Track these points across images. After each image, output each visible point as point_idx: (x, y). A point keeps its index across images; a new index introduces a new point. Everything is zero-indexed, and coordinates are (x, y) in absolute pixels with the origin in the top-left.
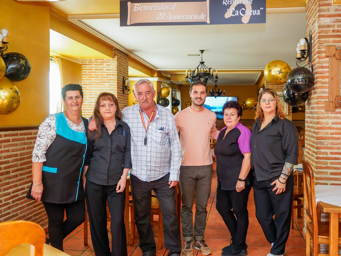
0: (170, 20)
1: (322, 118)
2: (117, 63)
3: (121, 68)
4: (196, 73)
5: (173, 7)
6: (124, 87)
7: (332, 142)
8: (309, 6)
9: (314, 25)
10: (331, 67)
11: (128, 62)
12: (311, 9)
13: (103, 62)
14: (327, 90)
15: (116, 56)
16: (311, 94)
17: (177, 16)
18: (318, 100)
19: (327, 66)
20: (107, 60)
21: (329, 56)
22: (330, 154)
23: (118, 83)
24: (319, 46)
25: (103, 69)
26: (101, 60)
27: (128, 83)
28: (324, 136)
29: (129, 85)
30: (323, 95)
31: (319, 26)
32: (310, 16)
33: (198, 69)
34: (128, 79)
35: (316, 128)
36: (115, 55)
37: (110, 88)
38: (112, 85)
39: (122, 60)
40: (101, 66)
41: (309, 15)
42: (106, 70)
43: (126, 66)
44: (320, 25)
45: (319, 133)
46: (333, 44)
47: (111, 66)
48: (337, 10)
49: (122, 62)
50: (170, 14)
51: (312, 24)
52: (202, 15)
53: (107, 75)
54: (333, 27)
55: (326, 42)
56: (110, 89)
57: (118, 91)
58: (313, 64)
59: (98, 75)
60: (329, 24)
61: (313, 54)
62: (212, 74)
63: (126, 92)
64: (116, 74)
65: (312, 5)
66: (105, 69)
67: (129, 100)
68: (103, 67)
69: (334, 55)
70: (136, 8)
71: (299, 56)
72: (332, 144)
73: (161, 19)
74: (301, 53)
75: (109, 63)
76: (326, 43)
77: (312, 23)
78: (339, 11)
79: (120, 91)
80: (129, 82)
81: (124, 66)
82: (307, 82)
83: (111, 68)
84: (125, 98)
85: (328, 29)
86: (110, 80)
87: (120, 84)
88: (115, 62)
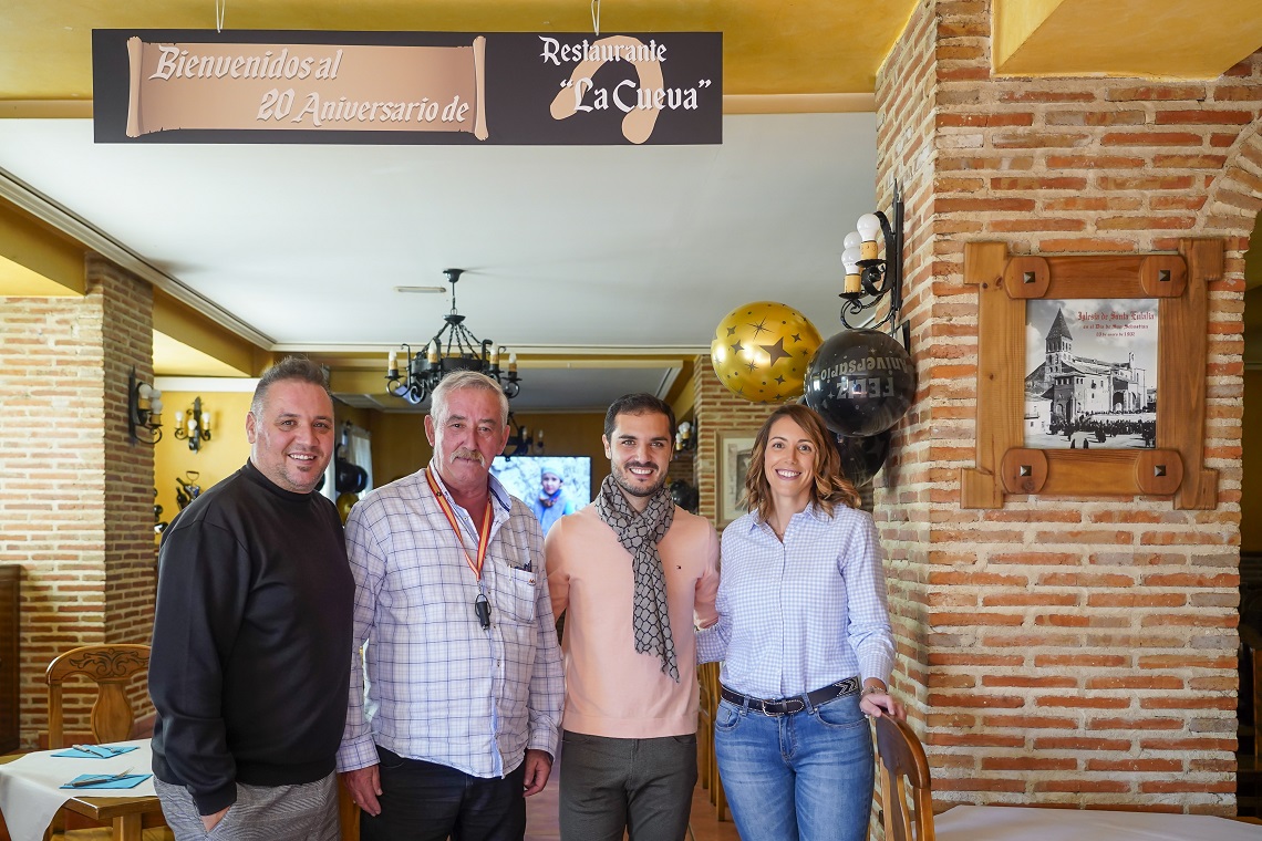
0: (318, 123)
1: (950, 538)
2: (101, 315)
3: (122, 335)
4: (430, 360)
5: (327, 66)
6: (134, 413)
7: (990, 635)
8: (889, 87)
9: (916, 160)
10: (987, 331)
11: (149, 314)
12: (898, 95)
13: (44, 312)
14: (969, 424)
15: (100, 287)
16: (901, 441)
17: (349, 104)
18: (934, 464)
19: (969, 326)
20: (59, 301)
21: (977, 285)
22: (984, 684)
23: (106, 396)
24: (939, 241)
25: (41, 337)
26: (33, 300)
27: (151, 400)
28: (960, 610)
29: (156, 404)
30: (953, 443)
31: (937, 159)
32: (896, 124)
33: (438, 344)
34: (151, 383)
35: (926, 576)
36: (96, 282)
37: (74, 415)
38: (82, 405)
39: (125, 302)
40: (32, 325)
41: (891, 123)
42: (58, 343)
43: (142, 329)
44: (942, 157)
45: (939, 599)
46: (996, 235)
47: (77, 328)
48: (1011, 97)
49: (126, 313)
50: (316, 96)
51: (906, 158)
52: (454, 105)
53: (59, 363)
54: (993, 168)
55: (965, 226)
56: (75, 420)
57: (107, 427)
58: (909, 316)
59: (23, 362)
60: (979, 152)
61: (908, 280)
62: (496, 366)
63: (144, 434)
64: (100, 358)
65: (906, 79)
66: (51, 340)
67: (155, 469)
68: (44, 331)
69: (1000, 279)
70: (166, 64)
71: (851, 285)
72: (989, 642)
73: (279, 115)
74: (862, 275)
75: (67, 316)
76: (967, 230)
77: (906, 150)
78: (1017, 100)
79: (117, 428)
80: (155, 395)
81: (135, 327)
82: (887, 391)
83: (76, 335)
84: (140, 457)
85: (972, 173)
86: (74, 383)
87: (117, 399)
88: (94, 312)
